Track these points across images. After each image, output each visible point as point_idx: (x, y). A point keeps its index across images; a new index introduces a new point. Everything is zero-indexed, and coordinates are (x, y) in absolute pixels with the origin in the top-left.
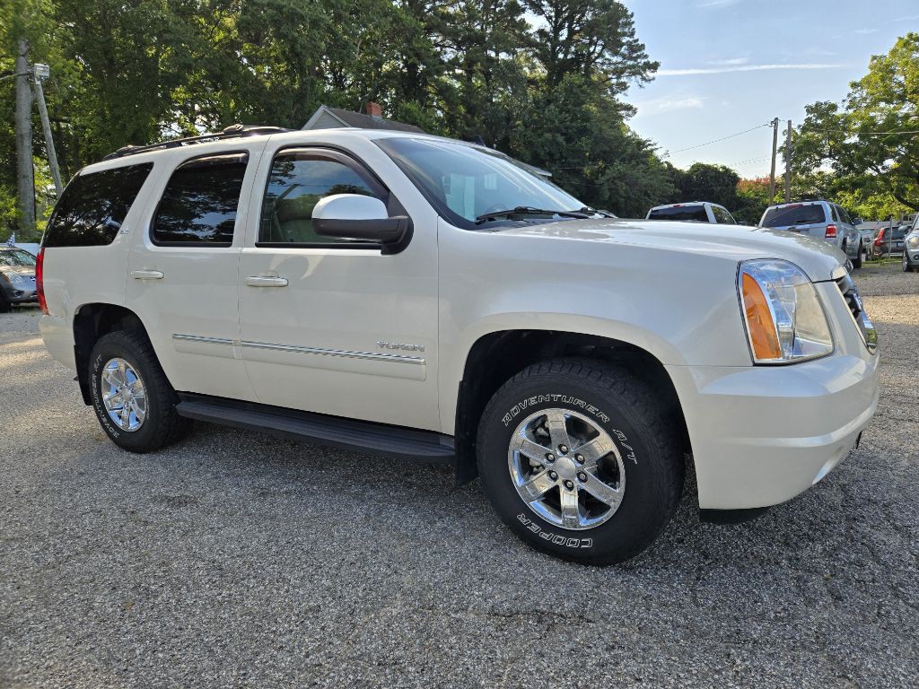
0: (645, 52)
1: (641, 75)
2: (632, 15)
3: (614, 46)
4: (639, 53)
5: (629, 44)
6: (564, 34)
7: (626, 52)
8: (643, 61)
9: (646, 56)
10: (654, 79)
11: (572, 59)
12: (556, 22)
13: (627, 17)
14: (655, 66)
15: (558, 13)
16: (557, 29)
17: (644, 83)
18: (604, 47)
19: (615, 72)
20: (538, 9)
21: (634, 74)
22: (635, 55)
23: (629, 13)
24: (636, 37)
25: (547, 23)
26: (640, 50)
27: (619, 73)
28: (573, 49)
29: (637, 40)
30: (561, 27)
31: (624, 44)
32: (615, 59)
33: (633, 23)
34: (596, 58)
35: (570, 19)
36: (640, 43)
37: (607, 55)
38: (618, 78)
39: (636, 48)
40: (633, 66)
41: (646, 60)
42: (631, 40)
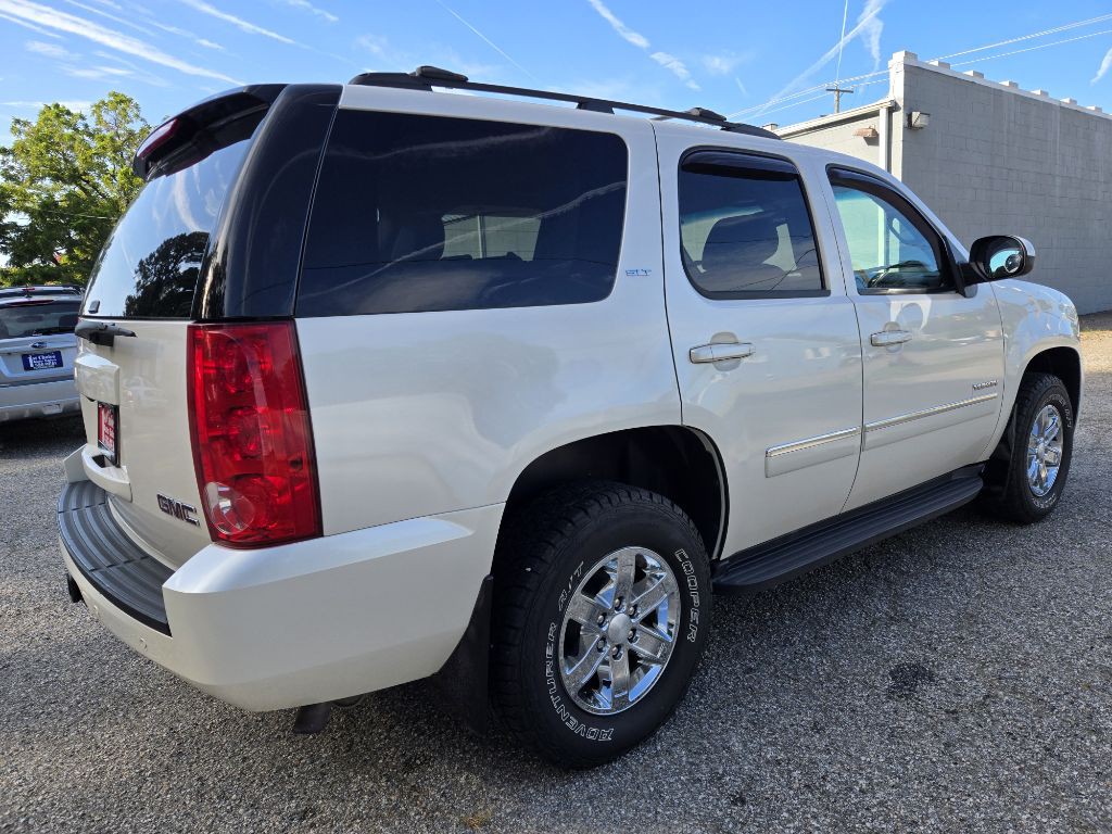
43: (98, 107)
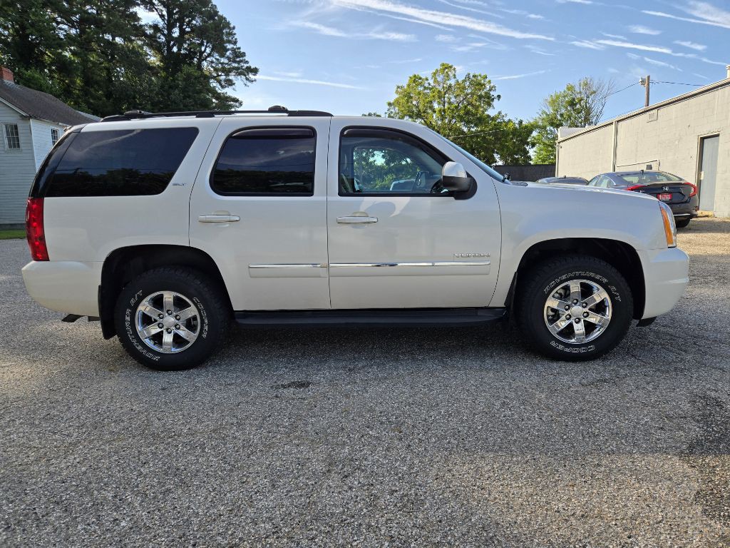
0: (246, 58)
1: (245, 76)
2: (234, 28)
3: (221, 50)
4: (241, 59)
5: (233, 50)
6: (176, 33)
7: (231, 56)
8: (246, 65)
9: (247, 62)
10: (255, 80)
11: (185, 54)
12: (168, 21)
13: (229, 28)
14: (255, 71)
15: (170, 13)
16: (170, 26)
17: (248, 83)
18: (212, 50)
19: (223, 70)
20: (150, 6)
21: (240, 74)
22: (238, 59)
23: (232, 26)
24: (238, 45)
25: (160, 20)
26: (243, 56)
27: (227, 72)
28: (185, 46)
29: (239, 48)
30: (174, 26)
31: (228, 50)
32: (223, 60)
33: (235, 34)
34: (207, 57)
35: (181, 20)
36: (242, 50)
37: (217, 56)
38: (227, 75)
39: (238, 55)
40: (237, 69)
41: (248, 65)
42: (235, 47)
43: (435, 74)
